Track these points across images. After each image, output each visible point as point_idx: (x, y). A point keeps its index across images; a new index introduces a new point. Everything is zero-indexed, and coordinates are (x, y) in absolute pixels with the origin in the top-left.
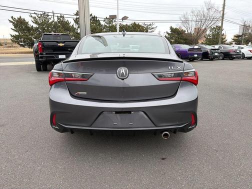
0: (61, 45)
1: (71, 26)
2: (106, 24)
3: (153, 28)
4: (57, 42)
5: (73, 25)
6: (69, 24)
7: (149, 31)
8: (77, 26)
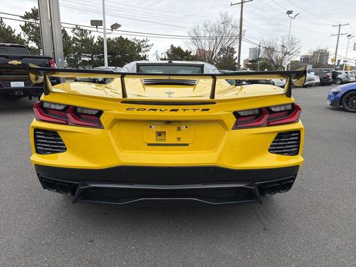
0: (15, 62)
1: (16, 35)
2: (76, 36)
3: (147, 46)
4: (6, 57)
5: (19, 35)
6: (12, 32)
7: (143, 49)
8: (27, 37)
